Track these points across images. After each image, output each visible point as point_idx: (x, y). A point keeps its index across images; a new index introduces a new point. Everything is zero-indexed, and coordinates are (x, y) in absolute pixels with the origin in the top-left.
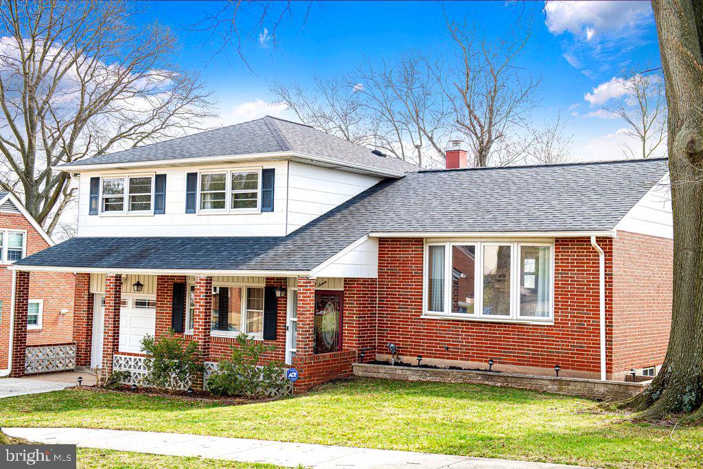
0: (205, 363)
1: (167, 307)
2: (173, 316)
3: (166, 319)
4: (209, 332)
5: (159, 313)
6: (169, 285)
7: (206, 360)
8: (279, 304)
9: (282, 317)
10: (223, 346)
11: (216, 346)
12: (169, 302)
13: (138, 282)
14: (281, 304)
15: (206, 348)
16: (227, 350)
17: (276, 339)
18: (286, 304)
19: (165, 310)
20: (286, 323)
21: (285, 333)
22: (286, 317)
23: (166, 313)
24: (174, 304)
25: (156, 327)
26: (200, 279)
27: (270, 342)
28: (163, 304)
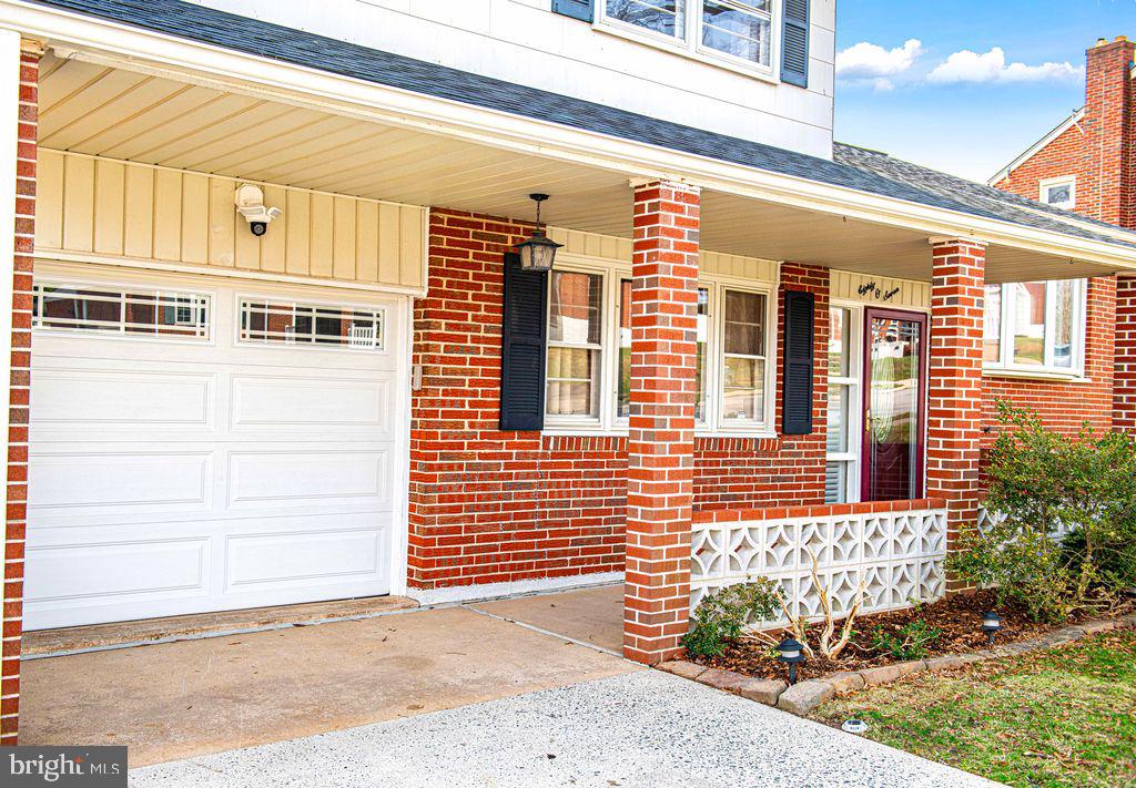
1: (476, 340)
3: (474, 383)
6: (485, 257)
8: (816, 338)
12: (485, 319)
17: (810, 429)
21: (826, 413)
23: (474, 362)
24: (509, 332)
27: (795, 439)
28: (459, 329)
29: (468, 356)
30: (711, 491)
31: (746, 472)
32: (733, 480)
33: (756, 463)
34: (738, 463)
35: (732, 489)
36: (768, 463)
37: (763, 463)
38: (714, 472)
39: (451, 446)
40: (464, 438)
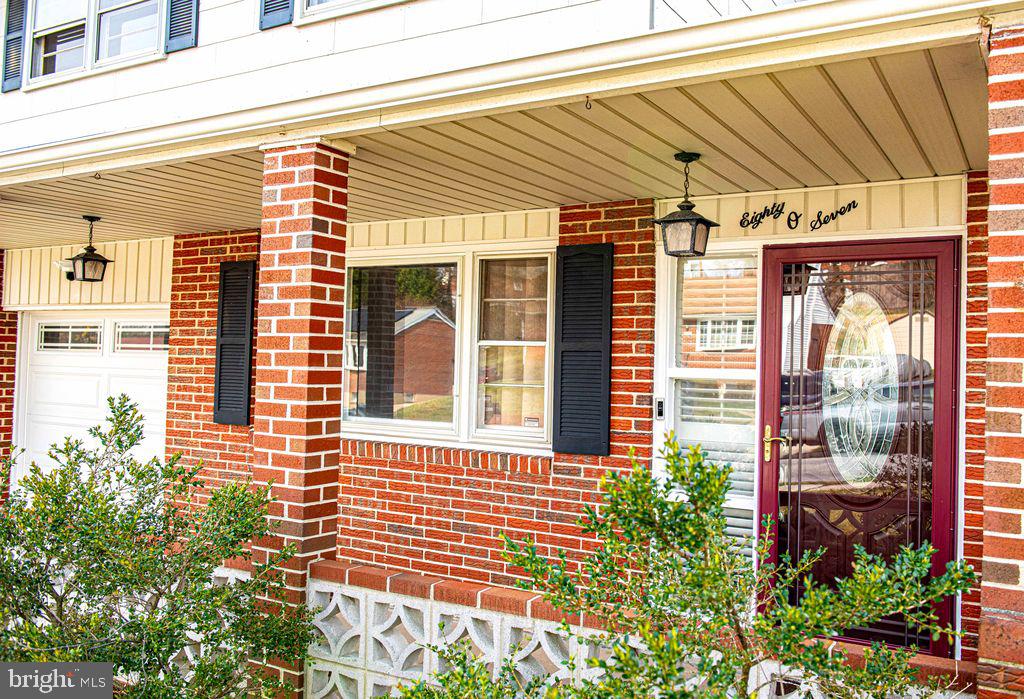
0: (315, 587)
1: (201, 342)
2: (220, 371)
3: (199, 380)
4: (334, 427)
5: (178, 361)
6: (209, 269)
7: (317, 573)
8: (620, 311)
9: (633, 361)
10: (390, 475)
11: (365, 472)
12: (207, 324)
13: (91, 250)
14: (633, 311)
15: (319, 509)
16: (406, 488)
17: (609, 450)
18: (650, 310)
19: (195, 352)
20: (650, 388)
21: (650, 426)
22: (650, 362)
23: (199, 361)
24: (221, 333)
25: (170, 406)
26: (287, 161)
27: (582, 462)
28: (188, 334)
29: (195, 357)
30: (439, 515)
31: (491, 498)
32: (472, 506)
33: (509, 488)
34: (479, 484)
35: (469, 517)
36: (531, 491)
37: (520, 489)
38: (443, 492)
39: (182, 434)
40: (191, 427)
